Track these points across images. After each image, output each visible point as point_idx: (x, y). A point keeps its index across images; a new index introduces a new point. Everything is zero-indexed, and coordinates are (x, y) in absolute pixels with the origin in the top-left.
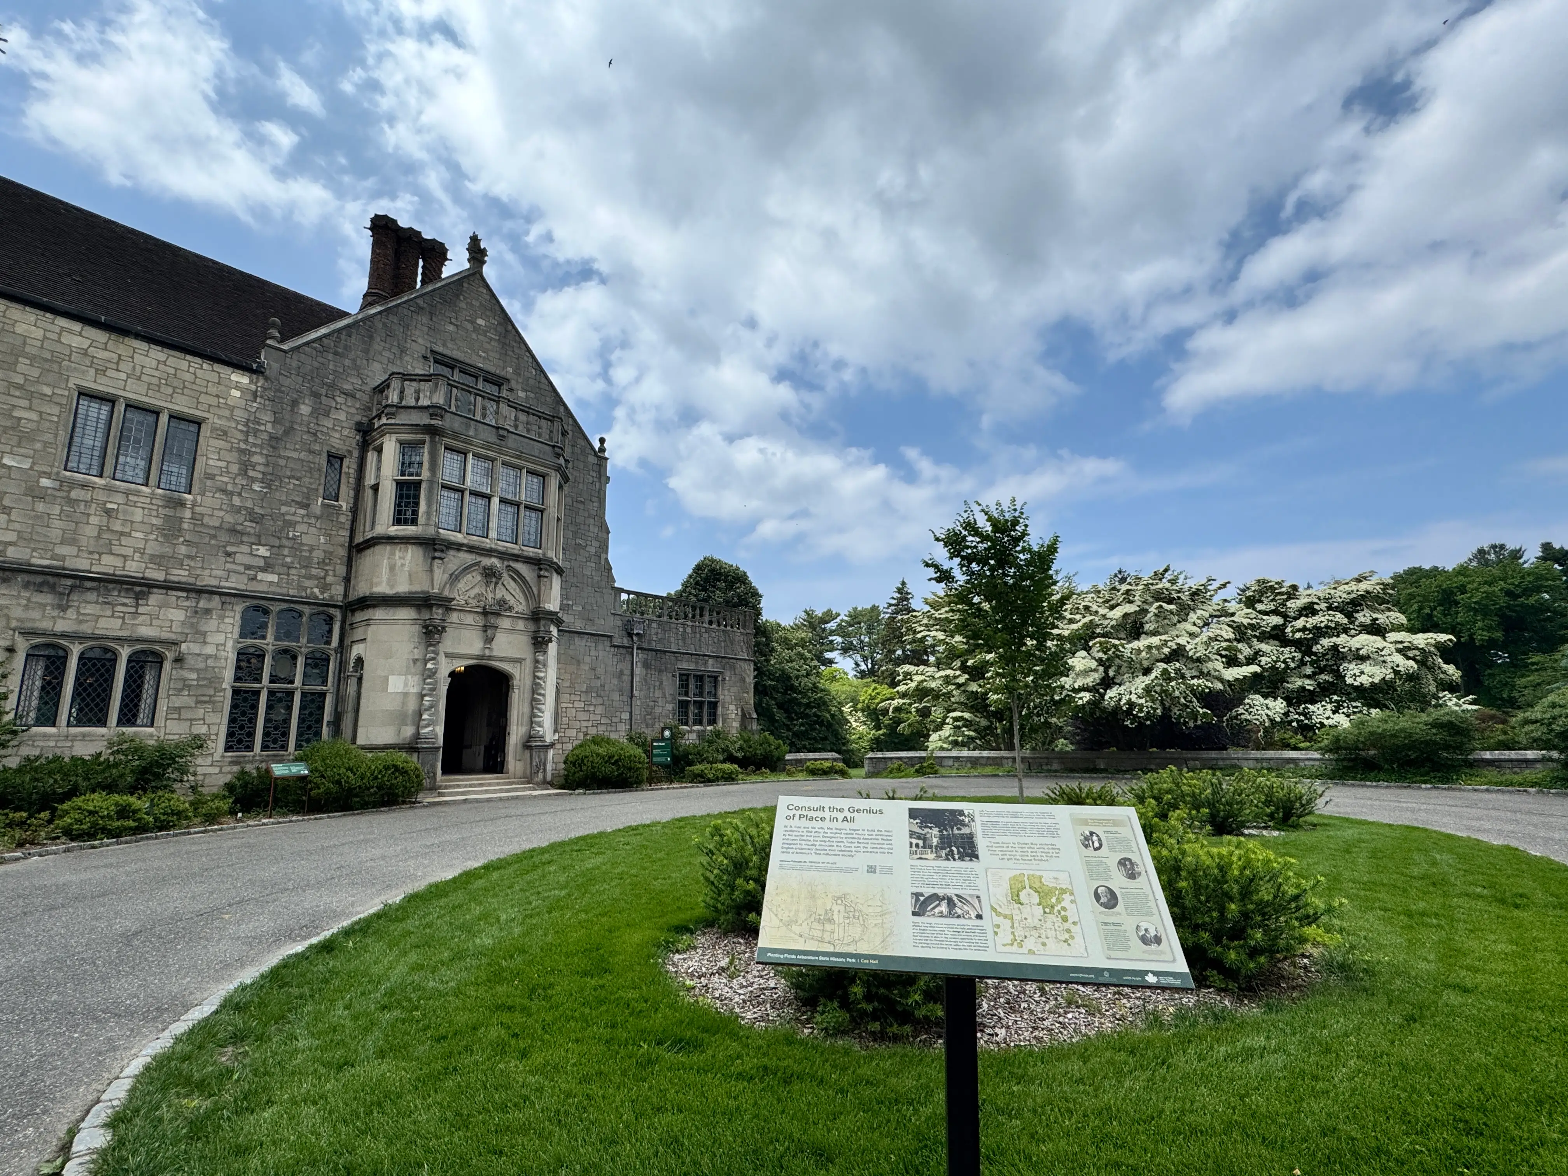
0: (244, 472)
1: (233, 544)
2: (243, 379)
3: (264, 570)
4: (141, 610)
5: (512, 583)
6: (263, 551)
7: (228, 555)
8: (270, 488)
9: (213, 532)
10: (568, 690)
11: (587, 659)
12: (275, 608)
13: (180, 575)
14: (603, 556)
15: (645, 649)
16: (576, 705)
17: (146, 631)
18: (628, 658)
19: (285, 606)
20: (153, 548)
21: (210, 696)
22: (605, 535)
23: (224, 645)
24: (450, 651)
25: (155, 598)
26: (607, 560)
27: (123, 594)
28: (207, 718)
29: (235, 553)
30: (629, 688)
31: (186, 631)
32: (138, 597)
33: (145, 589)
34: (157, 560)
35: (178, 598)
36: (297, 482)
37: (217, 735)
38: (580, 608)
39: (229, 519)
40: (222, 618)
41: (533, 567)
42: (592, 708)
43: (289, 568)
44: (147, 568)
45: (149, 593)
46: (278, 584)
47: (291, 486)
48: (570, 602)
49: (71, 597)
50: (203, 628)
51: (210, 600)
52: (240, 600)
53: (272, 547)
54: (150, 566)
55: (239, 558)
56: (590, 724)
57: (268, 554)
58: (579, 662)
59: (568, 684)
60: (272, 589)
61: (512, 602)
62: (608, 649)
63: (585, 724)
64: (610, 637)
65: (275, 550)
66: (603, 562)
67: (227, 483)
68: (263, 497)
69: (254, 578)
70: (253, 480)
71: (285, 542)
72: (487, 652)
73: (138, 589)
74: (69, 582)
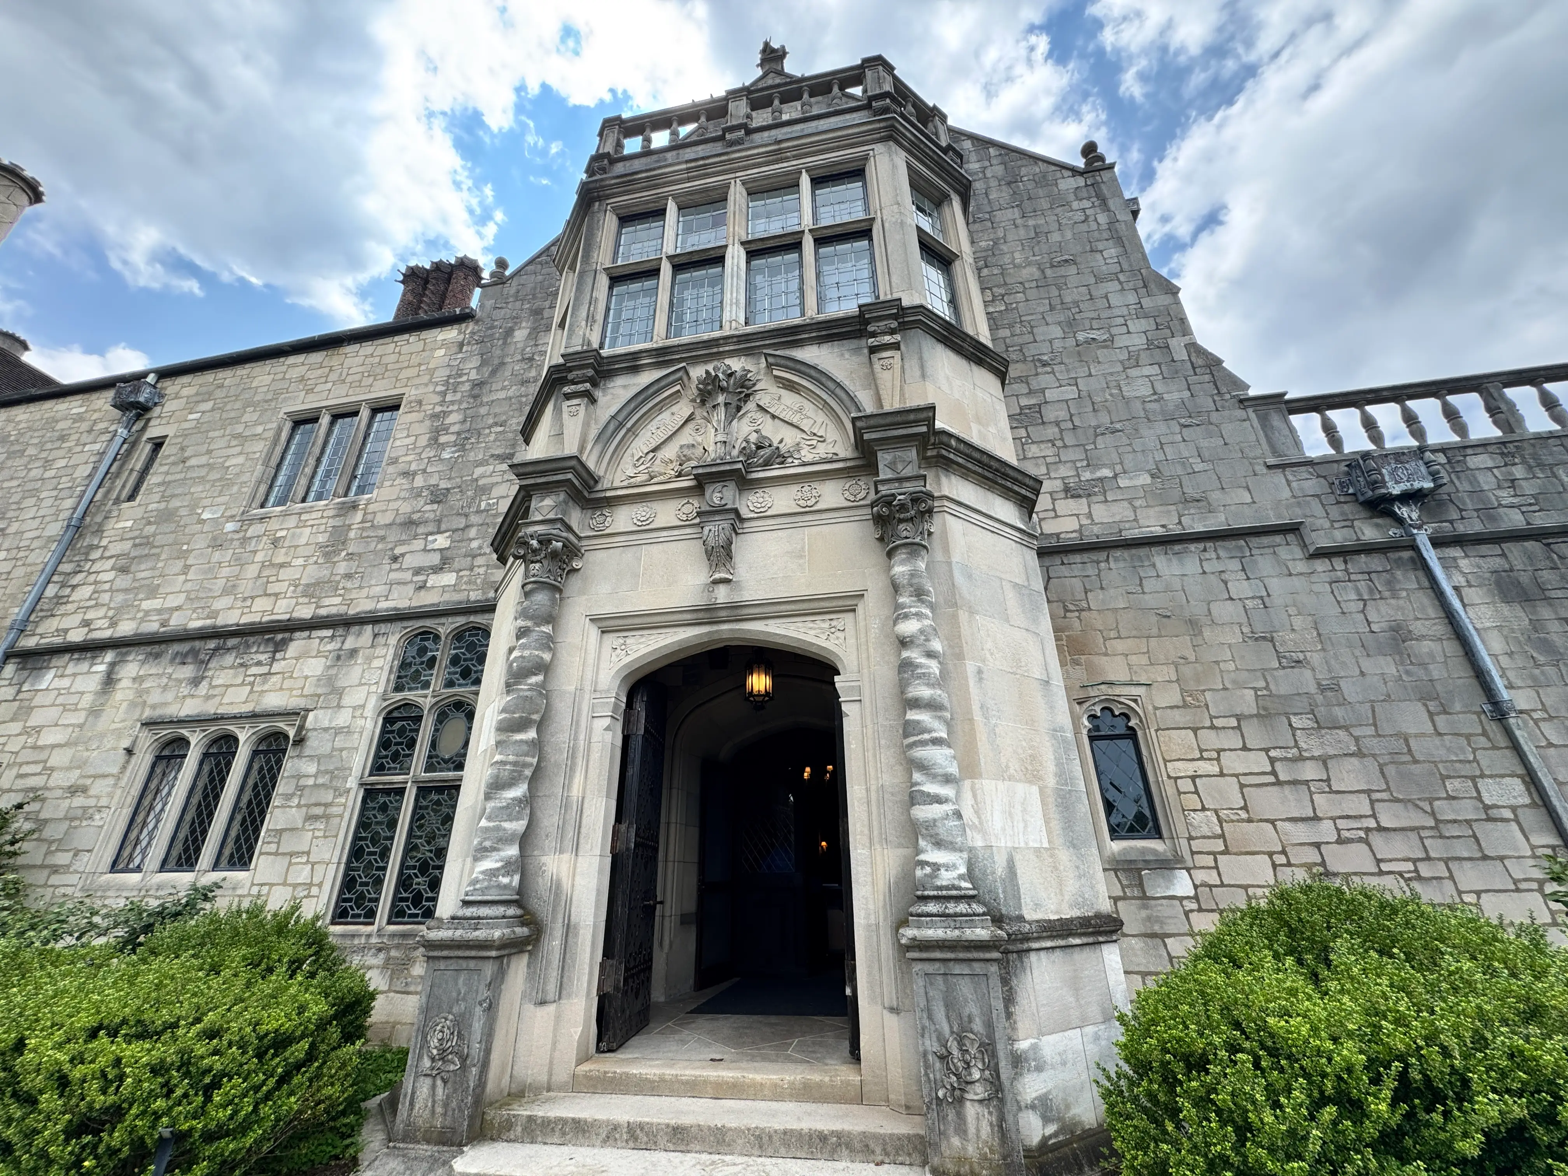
0: (434, 441)
1: (402, 542)
2: (451, 334)
3: (437, 569)
4: (276, 667)
5: (789, 399)
6: (442, 541)
7: (395, 559)
8: (464, 450)
9: (381, 533)
10: (1179, 717)
11: (1224, 611)
12: (445, 627)
13: (332, 606)
14: (1177, 344)
15: (1478, 540)
16: (1234, 762)
17: (274, 701)
18: (1409, 581)
19: (461, 620)
20: (311, 574)
21: (326, 805)
22: (1163, 300)
23: (363, 706)
24: (607, 608)
25: (297, 645)
26: (1194, 348)
27: (262, 649)
28: (314, 849)
29: (403, 555)
30: (1461, 673)
31: (319, 691)
32: (280, 647)
33: (287, 635)
34: (311, 591)
35: (322, 639)
36: (501, 429)
37: (320, 885)
38: (1145, 479)
39: (405, 508)
40: (369, 659)
41: (853, 344)
42: (1310, 771)
43: (474, 557)
44: (297, 604)
45: (291, 640)
46: (455, 588)
47: (492, 438)
48: (1106, 472)
49: (210, 665)
50: (340, 684)
51: (359, 634)
52: (399, 625)
53: (454, 531)
54: (301, 600)
55: (410, 561)
56: (1326, 831)
57: (447, 543)
58: (1194, 626)
59: (1173, 696)
60: (447, 597)
61: (786, 438)
62: (1301, 566)
63: (1301, 833)
64: (1292, 529)
65: (456, 536)
66: (1181, 354)
67: (410, 462)
68: (453, 464)
69: (422, 587)
70: (443, 446)
71: (474, 519)
72: (722, 595)
73: (279, 637)
74: (212, 644)
